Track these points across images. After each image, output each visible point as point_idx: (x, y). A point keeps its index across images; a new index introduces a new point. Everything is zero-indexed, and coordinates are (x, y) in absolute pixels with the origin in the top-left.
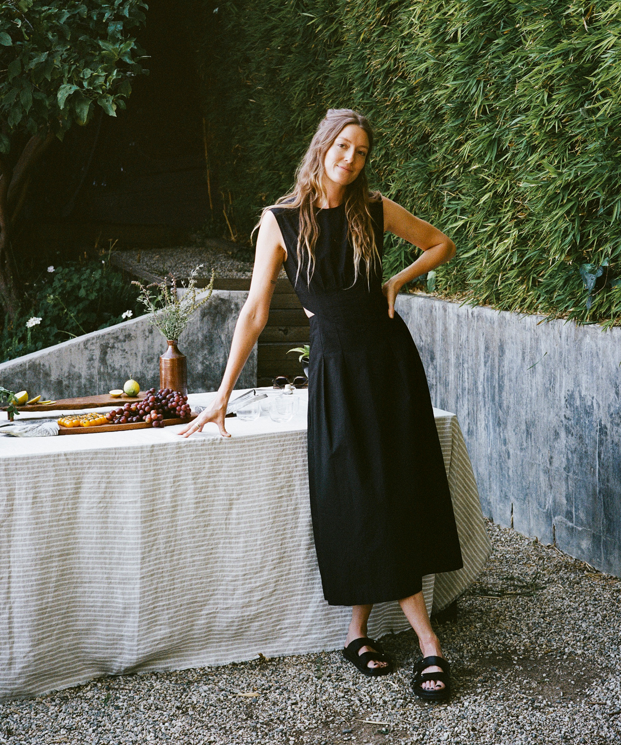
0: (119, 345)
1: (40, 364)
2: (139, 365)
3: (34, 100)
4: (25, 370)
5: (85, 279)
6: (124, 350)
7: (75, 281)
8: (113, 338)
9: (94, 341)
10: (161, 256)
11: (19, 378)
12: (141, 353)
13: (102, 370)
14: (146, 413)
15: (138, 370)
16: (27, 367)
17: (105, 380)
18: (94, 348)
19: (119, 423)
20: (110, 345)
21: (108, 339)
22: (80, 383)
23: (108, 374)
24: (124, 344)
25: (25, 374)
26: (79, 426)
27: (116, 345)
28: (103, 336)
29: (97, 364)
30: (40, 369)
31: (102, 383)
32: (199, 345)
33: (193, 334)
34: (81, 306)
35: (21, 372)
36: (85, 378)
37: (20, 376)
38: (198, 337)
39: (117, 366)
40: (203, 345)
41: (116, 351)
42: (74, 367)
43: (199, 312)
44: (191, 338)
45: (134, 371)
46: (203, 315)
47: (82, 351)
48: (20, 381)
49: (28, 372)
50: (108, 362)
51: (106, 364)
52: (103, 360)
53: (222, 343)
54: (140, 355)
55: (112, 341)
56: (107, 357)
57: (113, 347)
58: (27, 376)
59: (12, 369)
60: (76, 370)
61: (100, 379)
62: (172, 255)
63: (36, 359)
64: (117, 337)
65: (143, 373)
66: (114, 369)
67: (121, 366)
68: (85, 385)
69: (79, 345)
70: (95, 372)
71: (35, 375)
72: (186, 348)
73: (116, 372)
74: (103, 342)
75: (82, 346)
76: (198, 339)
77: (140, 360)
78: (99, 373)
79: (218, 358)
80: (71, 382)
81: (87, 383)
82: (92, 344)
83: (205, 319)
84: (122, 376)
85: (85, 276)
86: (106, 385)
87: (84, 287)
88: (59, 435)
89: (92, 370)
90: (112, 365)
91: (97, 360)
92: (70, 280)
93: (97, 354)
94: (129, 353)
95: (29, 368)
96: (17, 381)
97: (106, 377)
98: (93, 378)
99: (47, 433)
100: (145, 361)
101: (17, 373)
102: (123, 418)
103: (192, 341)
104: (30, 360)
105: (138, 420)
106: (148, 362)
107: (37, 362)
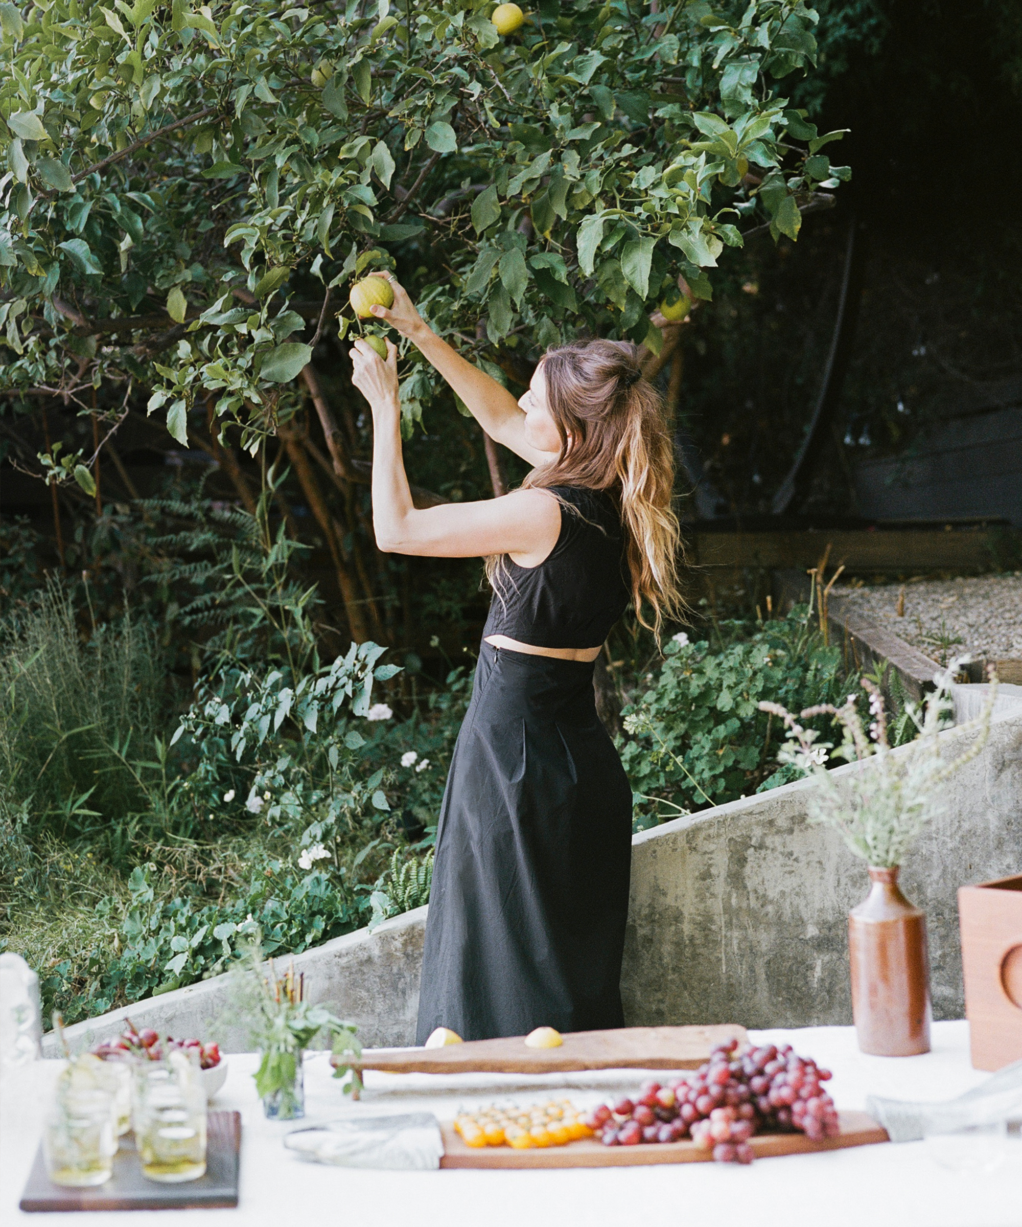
0: (778, 840)
2: (831, 891)
5: (731, 669)
6: (791, 854)
7: (711, 672)
8: (762, 824)
9: (712, 831)
10: (961, 596)
12: (835, 859)
13: (734, 901)
14: (702, 1116)
15: (828, 904)
17: (743, 928)
18: (712, 847)
19: (617, 1143)
20: (753, 842)
21: (749, 827)
22: (679, 932)
23: (750, 912)
24: (788, 838)
26: (504, 1143)
27: (768, 841)
28: (735, 818)
29: (720, 886)
31: (736, 934)
32: (992, 844)
33: (972, 813)
34: (722, 731)
36: (693, 921)
38: (987, 820)
39: (772, 894)
40: (1000, 844)
41: (770, 857)
42: (665, 894)
43: (988, 759)
44: (966, 826)
45: (817, 905)
46: (1002, 766)
47: (683, 854)
50: (749, 884)
51: (745, 887)
52: (736, 879)
54: (830, 866)
55: (757, 832)
56: (747, 870)
57: (761, 846)
60: (669, 901)
61: (729, 924)
62: (986, 596)
64: (771, 823)
65: (841, 913)
66: (764, 900)
67: (783, 893)
68: (692, 939)
69: (675, 841)
70: (717, 906)
72: (954, 850)
73: (770, 908)
74: (736, 834)
75: (682, 843)
76: (986, 828)
77: (831, 879)
78: (727, 909)
80: (657, 930)
81: (697, 934)
82: (708, 837)
83: (1007, 776)
84: (787, 917)
85: (732, 661)
86: (745, 938)
87: (729, 687)
88: (442, 1167)
89: (709, 902)
90: (761, 892)
91: (722, 878)
92: (700, 672)
93: (721, 863)
94: (803, 859)
97: (746, 920)
98: (711, 921)
99: (408, 1163)
100: (844, 881)
102: (631, 1128)
103: (972, 833)
105: (676, 1137)
106: (854, 884)
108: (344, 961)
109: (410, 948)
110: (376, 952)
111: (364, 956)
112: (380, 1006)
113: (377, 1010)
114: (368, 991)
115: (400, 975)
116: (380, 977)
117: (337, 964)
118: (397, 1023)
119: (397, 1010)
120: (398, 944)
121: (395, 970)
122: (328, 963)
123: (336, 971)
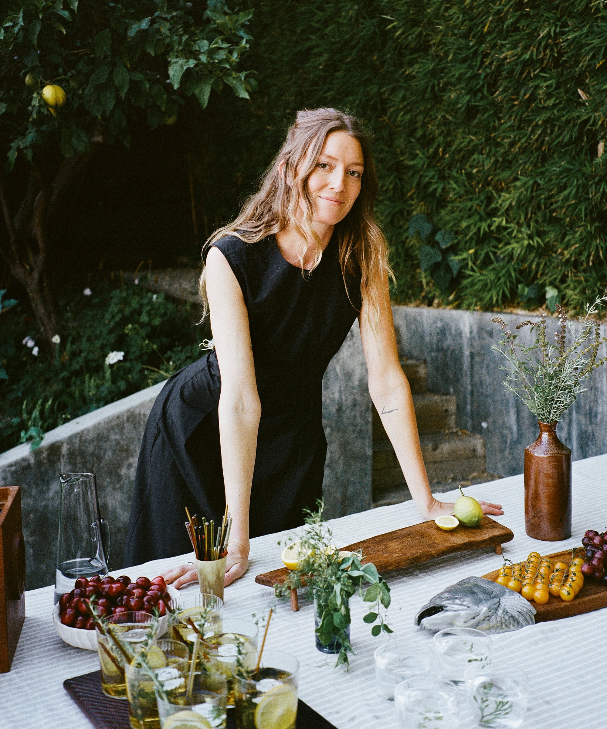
1: (140, 414)
3: (131, 82)
4: (123, 423)
11: (115, 434)
16: (125, 418)
25: (123, 428)
30: (140, 419)
35: (117, 425)
37: (117, 430)
48: (117, 437)
49: (126, 425)
53: (337, 375)
58: (126, 430)
59: (108, 423)
63: (135, 408)
71: (135, 428)
79: (333, 394)
95: (128, 420)
96: (113, 437)
101: (113, 428)
104: (129, 410)
107: (137, 411)
108: (13, 468)
109: (51, 457)
110: (32, 461)
111: (25, 464)
112: (34, 492)
113: (33, 494)
114: (27, 484)
115: (46, 472)
116: (35, 475)
117: (9, 471)
118: (44, 499)
119: (44, 492)
120: (45, 455)
121: (43, 469)
122: (4, 471)
123: (9, 475)
